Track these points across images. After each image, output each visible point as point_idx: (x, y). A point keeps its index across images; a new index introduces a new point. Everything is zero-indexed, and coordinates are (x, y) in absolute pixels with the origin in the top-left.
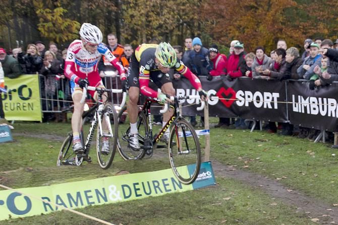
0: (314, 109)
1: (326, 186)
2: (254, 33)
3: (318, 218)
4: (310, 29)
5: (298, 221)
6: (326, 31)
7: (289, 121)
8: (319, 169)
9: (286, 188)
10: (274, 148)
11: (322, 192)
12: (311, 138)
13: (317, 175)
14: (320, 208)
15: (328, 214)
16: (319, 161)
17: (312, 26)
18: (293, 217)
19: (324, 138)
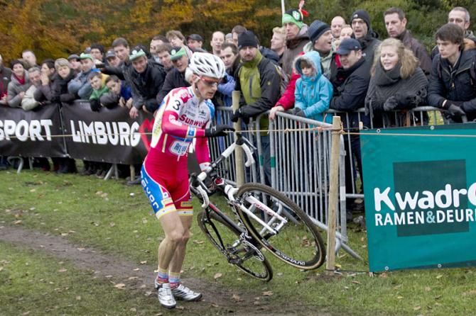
0: (102, 137)
1: (128, 237)
2: (5, 37)
3: (124, 283)
4: (81, 28)
5: (97, 290)
6: (102, 30)
7: (68, 155)
8: (115, 216)
9: (76, 246)
10: (52, 193)
11: (124, 246)
12: (100, 174)
13: (114, 224)
14: (124, 268)
15: (135, 276)
16: (113, 204)
17: (83, 24)
18: (90, 286)
19: (116, 173)
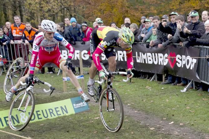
0: (150, 60)
1: (158, 107)
2: (110, 14)
3: (154, 127)
4: (146, 10)
5: (141, 130)
6: (155, 12)
7: (134, 68)
8: (154, 97)
9: (134, 110)
10: (125, 86)
11: (156, 111)
12: (148, 78)
13: (153, 101)
14: (155, 121)
15: (160, 125)
16: (153, 92)
17: (147, 8)
18: (138, 128)
19: (156, 78)
